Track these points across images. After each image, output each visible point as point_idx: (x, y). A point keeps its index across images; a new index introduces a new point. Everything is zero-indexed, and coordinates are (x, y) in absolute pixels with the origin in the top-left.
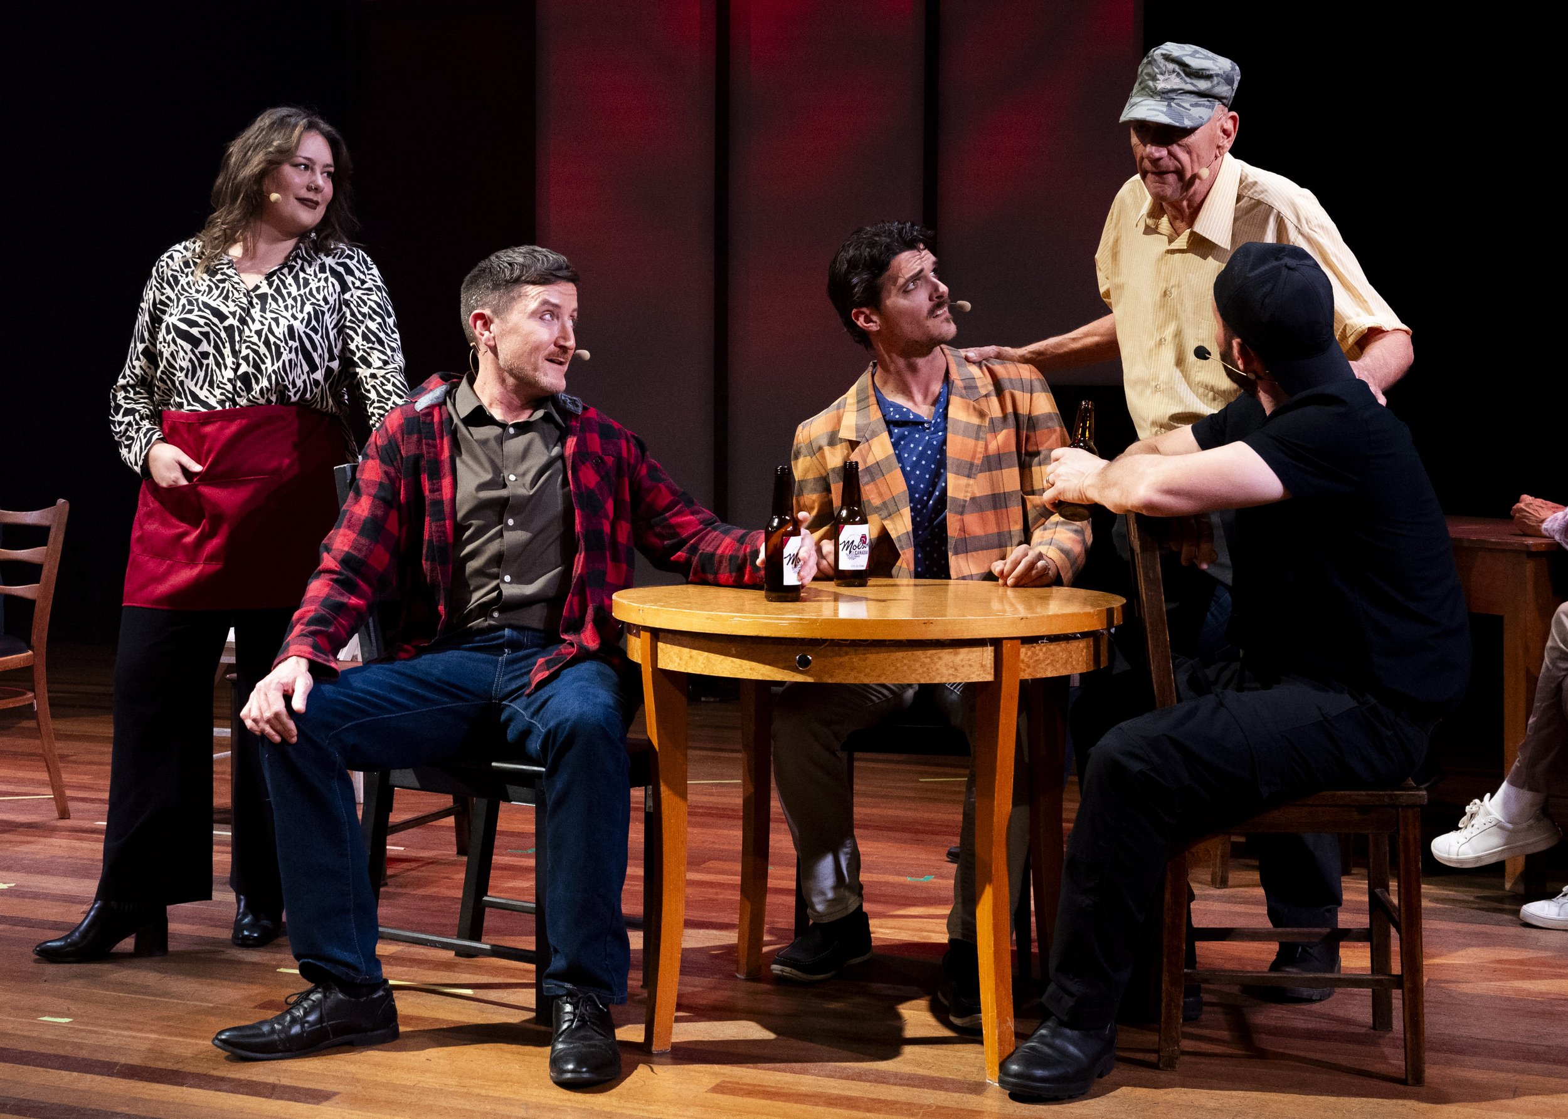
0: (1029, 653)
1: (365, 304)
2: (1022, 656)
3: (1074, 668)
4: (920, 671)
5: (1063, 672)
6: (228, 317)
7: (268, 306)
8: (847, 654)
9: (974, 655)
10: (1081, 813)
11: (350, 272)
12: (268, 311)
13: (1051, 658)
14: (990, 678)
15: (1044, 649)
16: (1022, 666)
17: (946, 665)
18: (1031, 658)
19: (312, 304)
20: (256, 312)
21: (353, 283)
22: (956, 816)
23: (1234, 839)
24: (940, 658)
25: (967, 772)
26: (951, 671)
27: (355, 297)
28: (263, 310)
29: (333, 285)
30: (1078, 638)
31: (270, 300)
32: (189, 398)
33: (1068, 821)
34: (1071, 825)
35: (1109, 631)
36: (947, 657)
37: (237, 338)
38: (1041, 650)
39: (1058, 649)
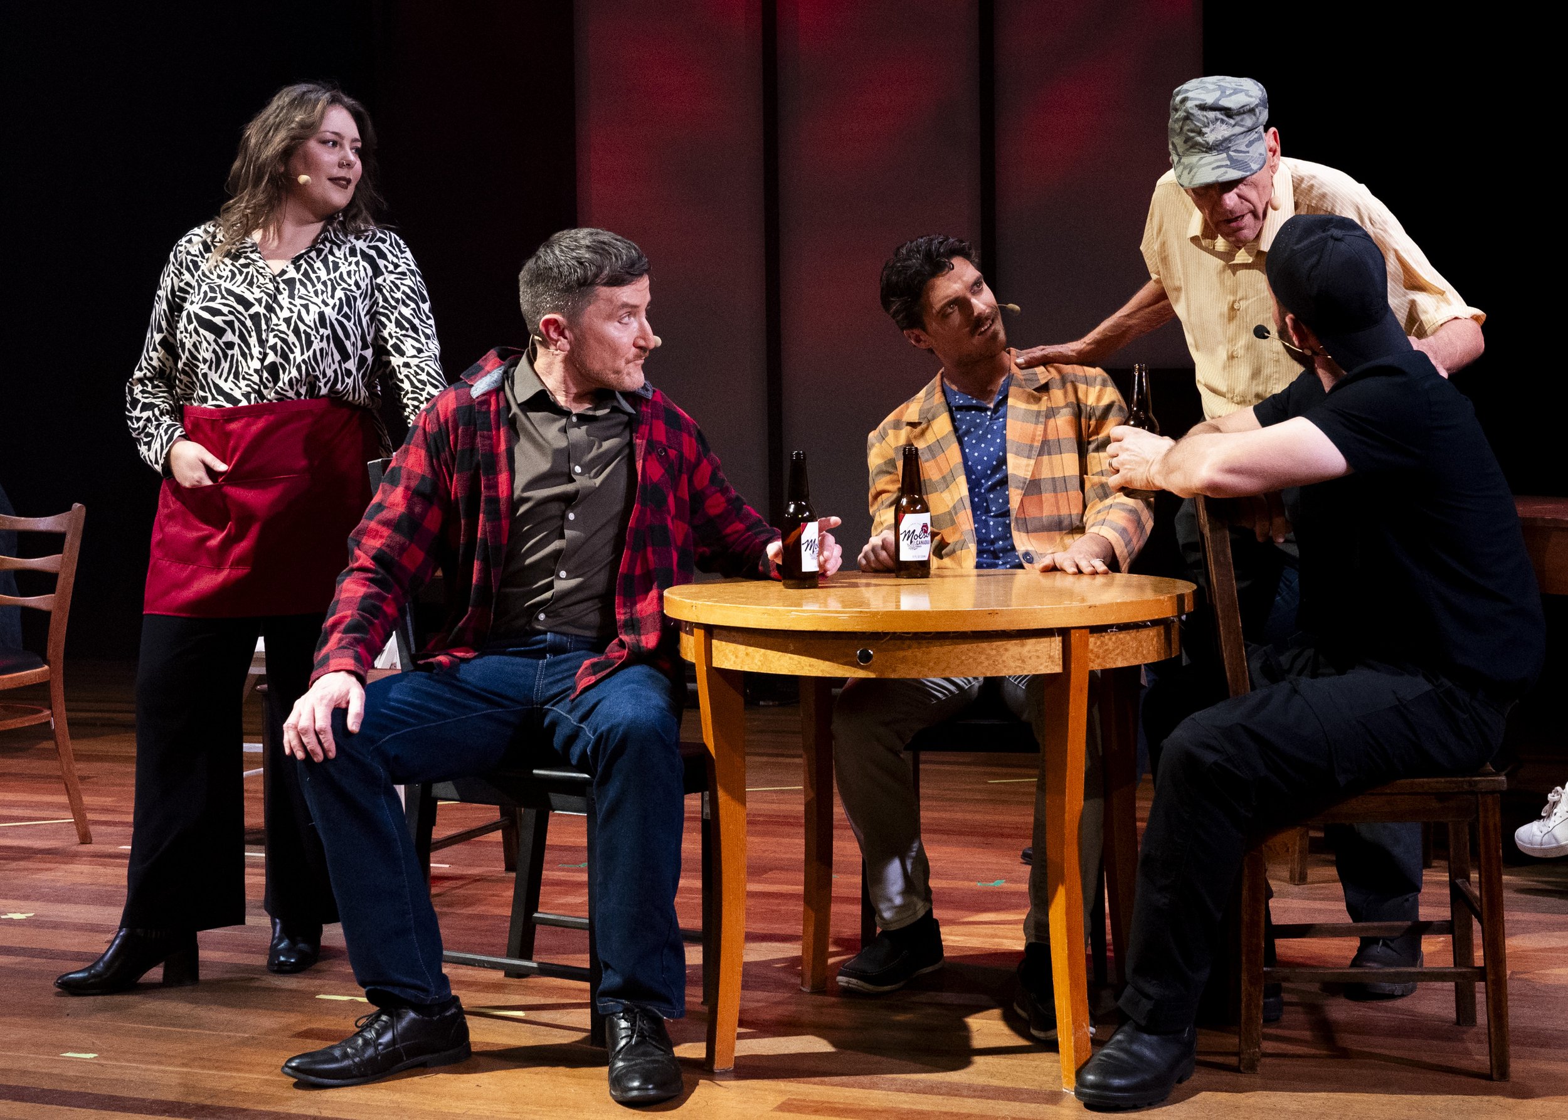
0: (1099, 643)
1: (398, 289)
2: (1091, 646)
3: (1144, 657)
4: (986, 664)
5: (1135, 662)
6: (254, 305)
7: (296, 292)
8: (910, 647)
9: (1042, 646)
10: (1154, 810)
11: (381, 255)
12: (296, 297)
13: (1121, 647)
14: (1058, 669)
15: (1114, 638)
16: (1092, 656)
17: (1013, 657)
18: (1100, 647)
19: (343, 289)
20: (283, 298)
21: (386, 267)
22: (1026, 817)
23: (1313, 834)
24: (1006, 650)
25: (1036, 772)
26: (1019, 663)
27: (388, 281)
28: (291, 296)
29: (365, 269)
30: (1148, 626)
31: (298, 285)
32: (214, 391)
33: (1142, 820)
34: (1145, 824)
35: (1180, 619)
36: (1013, 648)
37: (264, 327)
38: (1110, 639)
39: (1128, 638)
